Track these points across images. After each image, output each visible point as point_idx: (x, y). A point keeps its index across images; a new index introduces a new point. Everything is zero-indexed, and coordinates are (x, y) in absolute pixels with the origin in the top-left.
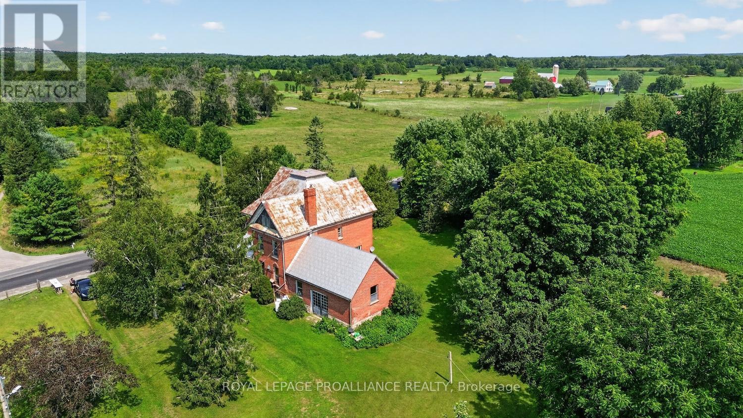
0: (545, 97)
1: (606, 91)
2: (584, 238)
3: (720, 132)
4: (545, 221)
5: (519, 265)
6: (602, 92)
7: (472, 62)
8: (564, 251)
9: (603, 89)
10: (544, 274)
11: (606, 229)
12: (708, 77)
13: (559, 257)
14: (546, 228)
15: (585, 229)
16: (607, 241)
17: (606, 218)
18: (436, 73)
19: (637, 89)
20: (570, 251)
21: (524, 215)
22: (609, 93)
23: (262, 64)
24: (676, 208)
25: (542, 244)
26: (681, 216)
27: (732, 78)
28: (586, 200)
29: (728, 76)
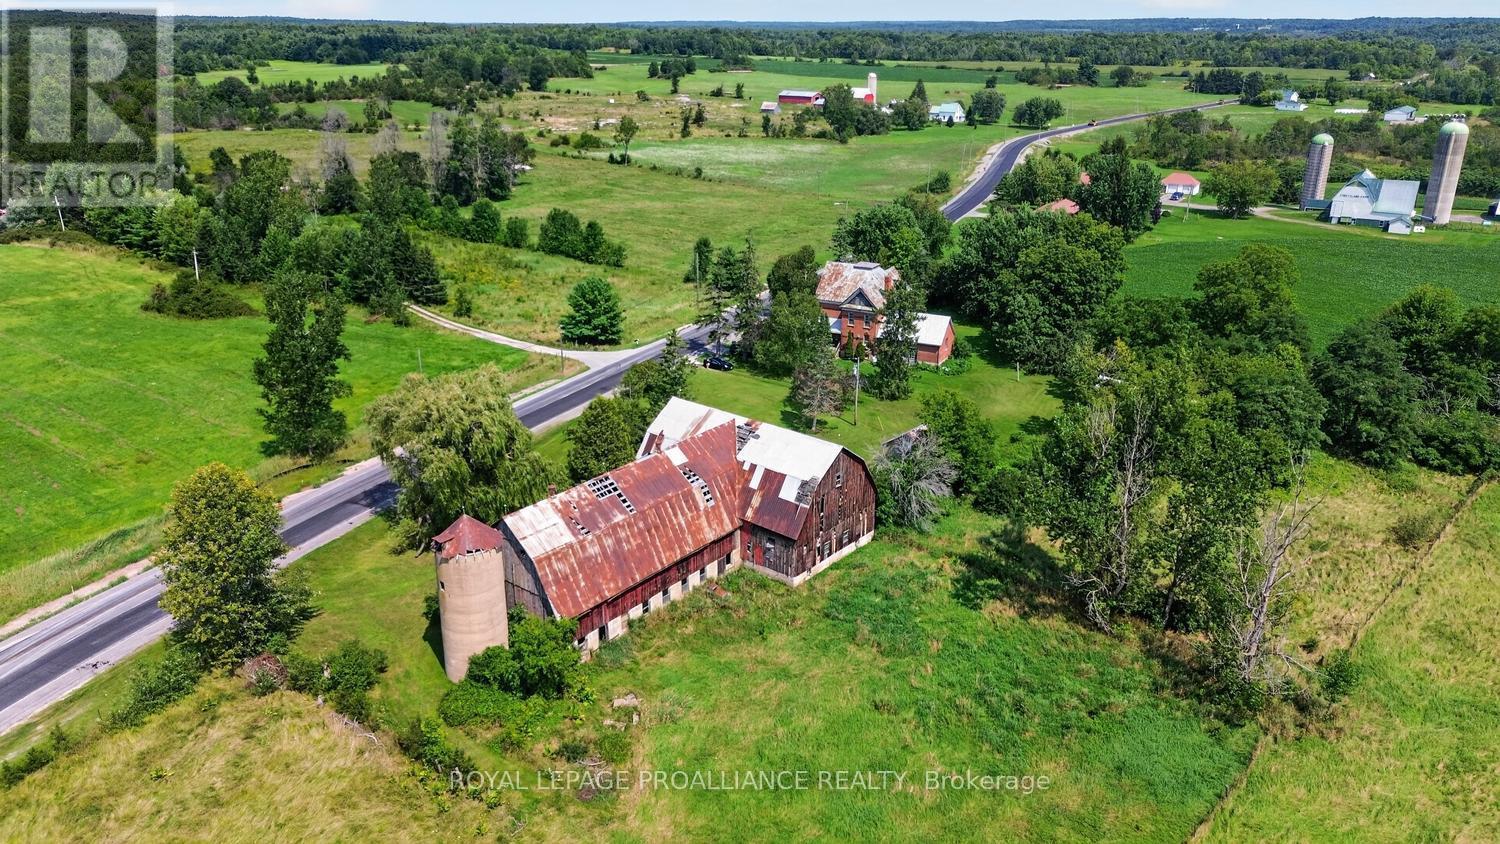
0: (873, 133)
1: (955, 120)
2: (1079, 294)
3: (1131, 204)
4: (1058, 285)
5: (1044, 314)
6: (950, 123)
7: (690, 45)
8: (1068, 303)
9: (951, 119)
10: (1057, 318)
11: (1092, 288)
12: (1090, 88)
13: (1065, 306)
14: (1057, 290)
15: (1079, 289)
16: (1092, 296)
17: (1090, 281)
18: (647, 74)
19: (998, 117)
20: (1072, 303)
21: (1046, 282)
22: (960, 124)
23: (263, 48)
24: (1118, 275)
25: (1056, 300)
26: (1121, 281)
27: (1123, 90)
28: (1078, 272)
29: (1117, 85)
